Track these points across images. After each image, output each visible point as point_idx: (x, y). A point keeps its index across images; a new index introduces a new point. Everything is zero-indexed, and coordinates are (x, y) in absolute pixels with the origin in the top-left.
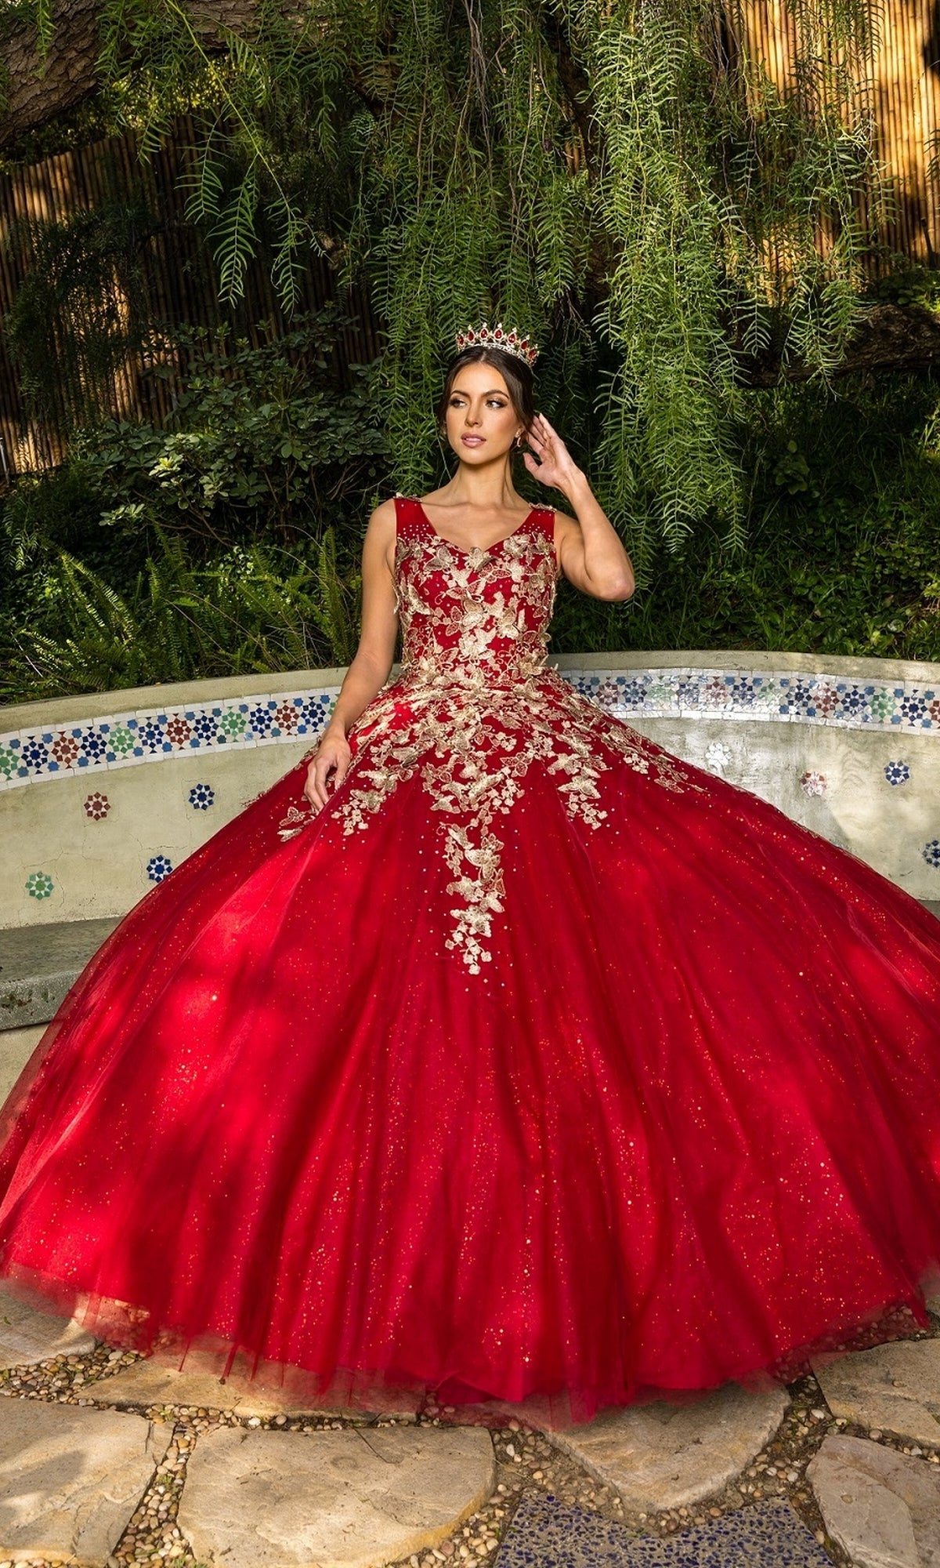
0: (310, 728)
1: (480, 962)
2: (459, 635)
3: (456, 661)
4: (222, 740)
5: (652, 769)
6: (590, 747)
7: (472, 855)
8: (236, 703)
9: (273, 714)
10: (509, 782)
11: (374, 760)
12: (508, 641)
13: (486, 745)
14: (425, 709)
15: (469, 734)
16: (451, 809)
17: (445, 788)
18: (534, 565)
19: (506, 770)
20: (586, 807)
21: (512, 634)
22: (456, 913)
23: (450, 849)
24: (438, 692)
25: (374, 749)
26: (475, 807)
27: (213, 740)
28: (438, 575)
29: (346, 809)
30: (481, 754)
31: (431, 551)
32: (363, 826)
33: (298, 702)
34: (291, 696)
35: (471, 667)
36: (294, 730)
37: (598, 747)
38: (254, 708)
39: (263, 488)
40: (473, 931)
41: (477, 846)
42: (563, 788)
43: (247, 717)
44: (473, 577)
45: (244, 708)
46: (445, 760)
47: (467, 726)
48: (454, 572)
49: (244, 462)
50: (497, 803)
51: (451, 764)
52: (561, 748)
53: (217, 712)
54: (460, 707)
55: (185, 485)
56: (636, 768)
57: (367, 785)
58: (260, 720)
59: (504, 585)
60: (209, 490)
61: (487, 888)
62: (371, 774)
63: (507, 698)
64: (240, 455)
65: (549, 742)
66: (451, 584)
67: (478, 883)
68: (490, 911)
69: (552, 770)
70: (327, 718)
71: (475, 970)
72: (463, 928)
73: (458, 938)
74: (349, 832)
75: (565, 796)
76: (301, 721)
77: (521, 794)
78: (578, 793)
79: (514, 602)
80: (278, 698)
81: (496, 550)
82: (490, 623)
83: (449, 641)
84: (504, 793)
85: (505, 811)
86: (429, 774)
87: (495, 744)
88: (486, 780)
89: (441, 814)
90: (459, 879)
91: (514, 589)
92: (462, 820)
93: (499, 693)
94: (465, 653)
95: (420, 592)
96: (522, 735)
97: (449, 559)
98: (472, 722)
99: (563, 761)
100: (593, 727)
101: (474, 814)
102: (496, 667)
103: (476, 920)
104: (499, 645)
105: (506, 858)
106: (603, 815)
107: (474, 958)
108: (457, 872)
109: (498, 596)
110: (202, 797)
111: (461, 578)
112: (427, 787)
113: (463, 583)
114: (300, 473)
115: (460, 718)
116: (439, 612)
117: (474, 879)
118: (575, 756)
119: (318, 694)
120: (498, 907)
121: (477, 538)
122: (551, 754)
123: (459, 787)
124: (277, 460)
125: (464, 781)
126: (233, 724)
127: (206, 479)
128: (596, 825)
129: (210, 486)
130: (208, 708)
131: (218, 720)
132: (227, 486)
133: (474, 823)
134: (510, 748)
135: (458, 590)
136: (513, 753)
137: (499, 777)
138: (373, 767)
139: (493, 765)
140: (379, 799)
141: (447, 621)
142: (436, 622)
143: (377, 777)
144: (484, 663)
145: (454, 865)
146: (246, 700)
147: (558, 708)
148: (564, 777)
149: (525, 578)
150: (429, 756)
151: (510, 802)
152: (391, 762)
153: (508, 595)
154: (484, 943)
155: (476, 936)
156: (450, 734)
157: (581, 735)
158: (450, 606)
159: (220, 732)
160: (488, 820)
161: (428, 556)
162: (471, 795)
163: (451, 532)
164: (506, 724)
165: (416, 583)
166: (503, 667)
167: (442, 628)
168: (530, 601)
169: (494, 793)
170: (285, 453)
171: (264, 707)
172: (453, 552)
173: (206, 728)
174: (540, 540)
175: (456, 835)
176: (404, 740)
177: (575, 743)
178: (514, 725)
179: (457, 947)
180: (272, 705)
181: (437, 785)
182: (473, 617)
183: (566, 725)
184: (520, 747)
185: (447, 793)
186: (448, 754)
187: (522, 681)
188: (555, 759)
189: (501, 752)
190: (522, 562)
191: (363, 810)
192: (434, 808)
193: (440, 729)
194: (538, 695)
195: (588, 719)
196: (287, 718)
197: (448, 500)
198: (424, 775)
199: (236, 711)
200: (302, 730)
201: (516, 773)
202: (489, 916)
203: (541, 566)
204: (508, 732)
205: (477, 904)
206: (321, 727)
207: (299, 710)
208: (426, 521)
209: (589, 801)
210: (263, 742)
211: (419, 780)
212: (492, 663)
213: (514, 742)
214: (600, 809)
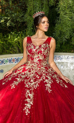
0: (17, 62)
1: (28, 113)
2: (34, 58)
3: (33, 62)
4: (5, 64)
5: (60, 82)
6: (51, 78)
7: (30, 95)
8: (7, 58)
9: (12, 60)
10: (37, 83)
11: (18, 76)
12: (41, 60)
13: (35, 77)
14: (28, 69)
15: (33, 75)
16: (28, 87)
17: (28, 83)
18: (46, 49)
19: (37, 82)
20: (49, 89)
21: (42, 59)
22: (26, 104)
23: (26, 94)
24: (30, 67)
25: (19, 75)
26: (32, 87)
27: (4, 63)
28: (31, 49)
29: (12, 84)
30: (34, 78)
31: (31, 46)
32: (14, 87)
33: (15, 58)
34: (14, 58)
35: (35, 63)
36: (15, 62)
37: (52, 78)
38: (9, 59)
39: (15, 25)
40: (28, 108)
41: (31, 94)
42: (46, 85)
43: (8, 60)
44: (36, 50)
45: (8, 59)
46: (28, 78)
47: (33, 73)
48: (34, 49)
49: (12, 21)
50: (35, 87)
51: (29, 80)
52: (47, 78)
53: (4, 60)
54: (32, 70)
55: (5, 24)
56: (57, 82)
57: (16, 80)
58: (10, 61)
59: (41, 52)
60: (8, 25)
61: (31, 101)
62: (17, 79)
63: (40, 69)
64: (12, 20)
65: (45, 77)
66: (33, 51)
67: (30, 99)
68: (31, 104)
69: (44, 82)
70: (19, 61)
71: (27, 114)
72: (26, 107)
73: (25, 108)
74: (12, 88)
75: (46, 86)
76: (16, 61)
77: (38, 86)
78: (48, 86)
79: (42, 54)
80: (13, 58)
81: (40, 46)
82: (38, 57)
83: (32, 59)
84: (36, 85)
85: (36, 88)
86: (26, 81)
87: (36, 77)
88: (34, 83)
89: (26, 87)
90: (27, 98)
91: (42, 52)
92: (29, 89)
93: (39, 68)
94: (34, 61)
95: (29, 52)
96: (41, 76)
97: (33, 47)
98: (34, 73)
99: (46, 81)
100: (52, 75)
101: (31, 88)
102: (39, 64)
103: (29, 106)
104: (39, 60)
105: (34, 96)
106: (51, 91)
107: (27, 112)
108: (27, 97)
109: (40, 53)
110: (2, 71)
111: (34, 50)
112: (25, 83)
113: (35, 51)
114: (20, 23)
115: (32, 72)
116: (31, 55)
117: (29, 99)
118: (48, 80)
119: (18, 57)
120: (32, 104)
121: (38, 44)
122: (45, 79)
123: (30, 83)
124: (17, 21)
125: (31, 82)
126: (6, 61)
127: (7, 23)
128: (50, 92)
129: (8, 24)
130: (3, 59)
131: (4, 61)
132: (10, 24)
133: (31, 89)
134: (38, 78)
135: (34, 52)
136: (39, 79)
137: (36, 83)
138: (18, 78)
139: (35, 80)
140: (18, 83)
141: (32, 56)
142: (31, 56)
143: (18, 79)
144: (37, 63)
145: (27, 96)
146: (8, 58)
147: (47, 71)
148: (46, 83)
149: (44, 51)
150: (26, 78)
151: (37, 87)
152: (21, 77)
153: (41, 53)
154: (29, 110)
155: (28, 109)
156: (30, 74)
157: (50, 76)
158: (33, 54)
159: (4, 62)
160: (33, 90)
161: (30, 46)
162: (31, 85)
163: (34, 42)
164: (38, 74)
165: (28, 50)
166: (40, 64)
167: (31, 57)
168: (45, 54)
169: (34, 85)
170: (18, 20)
171: (11, 59)
172: (34, 46)
173: (3, 62)
174: (47, 45)
175: (28, 91)
176: (23, 74)
177: (49, 78)
178: (39, 74)
179: (25, 110)
180: (12, 59)
181: (26, 83)
182: (36, 56)
183: (48, 74)
184: (40, 78)
185: (28, 84)
186: (29, 77)
187: (42, 66)
188: (45, 80)
189: (37, 78)
190: (44, 49)
191: (15, 85)
192: (25, 86)
193: (29, 73)
194: (45, 69)
195: (51, 73)
196: (14, 61)
197: (34, 37)
198: (25, 81)
199: (7, 60)
200: (16, 62)
201: (38, 82)
202: (30, 105)
203: (47, 49)
204: (39, 75)
205: (29, 103)
206: (18, 62)
207: (15, 60)
208: (31, 40)
209: (49, 88)
210: (10, 64)
211: (24, 82)
212: (38, 63)
213: (39, 77)
214: (51, 89)
